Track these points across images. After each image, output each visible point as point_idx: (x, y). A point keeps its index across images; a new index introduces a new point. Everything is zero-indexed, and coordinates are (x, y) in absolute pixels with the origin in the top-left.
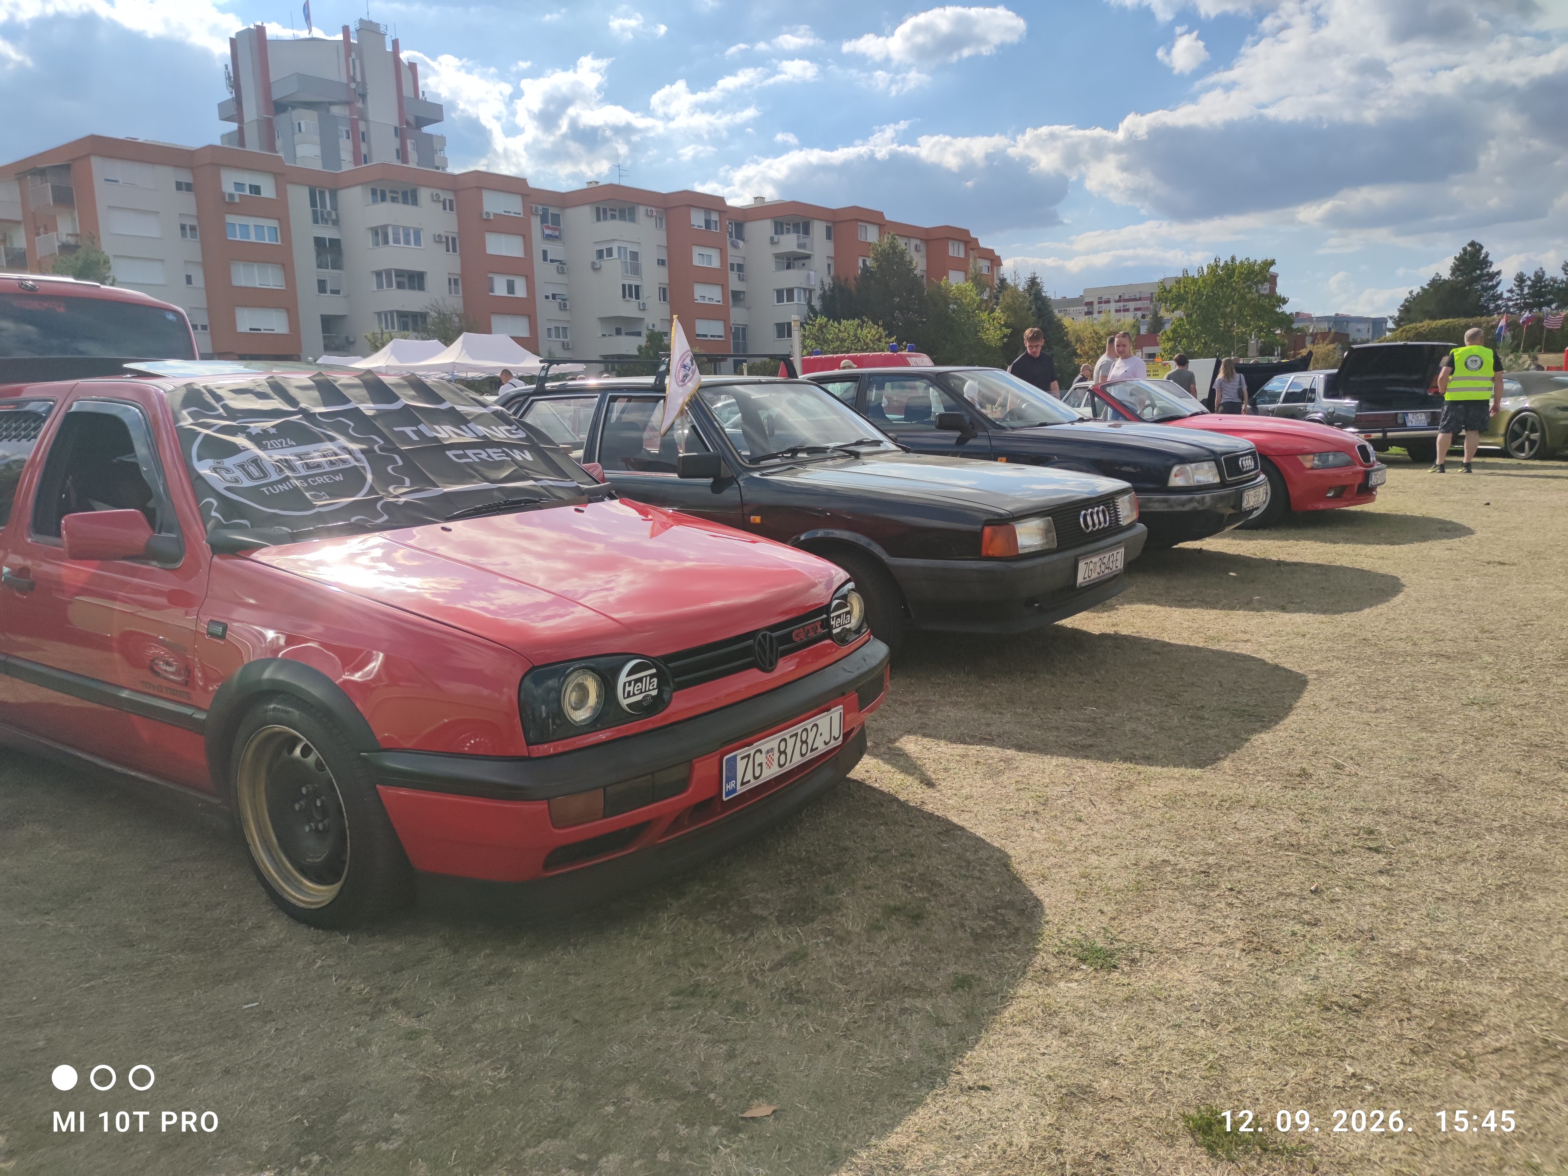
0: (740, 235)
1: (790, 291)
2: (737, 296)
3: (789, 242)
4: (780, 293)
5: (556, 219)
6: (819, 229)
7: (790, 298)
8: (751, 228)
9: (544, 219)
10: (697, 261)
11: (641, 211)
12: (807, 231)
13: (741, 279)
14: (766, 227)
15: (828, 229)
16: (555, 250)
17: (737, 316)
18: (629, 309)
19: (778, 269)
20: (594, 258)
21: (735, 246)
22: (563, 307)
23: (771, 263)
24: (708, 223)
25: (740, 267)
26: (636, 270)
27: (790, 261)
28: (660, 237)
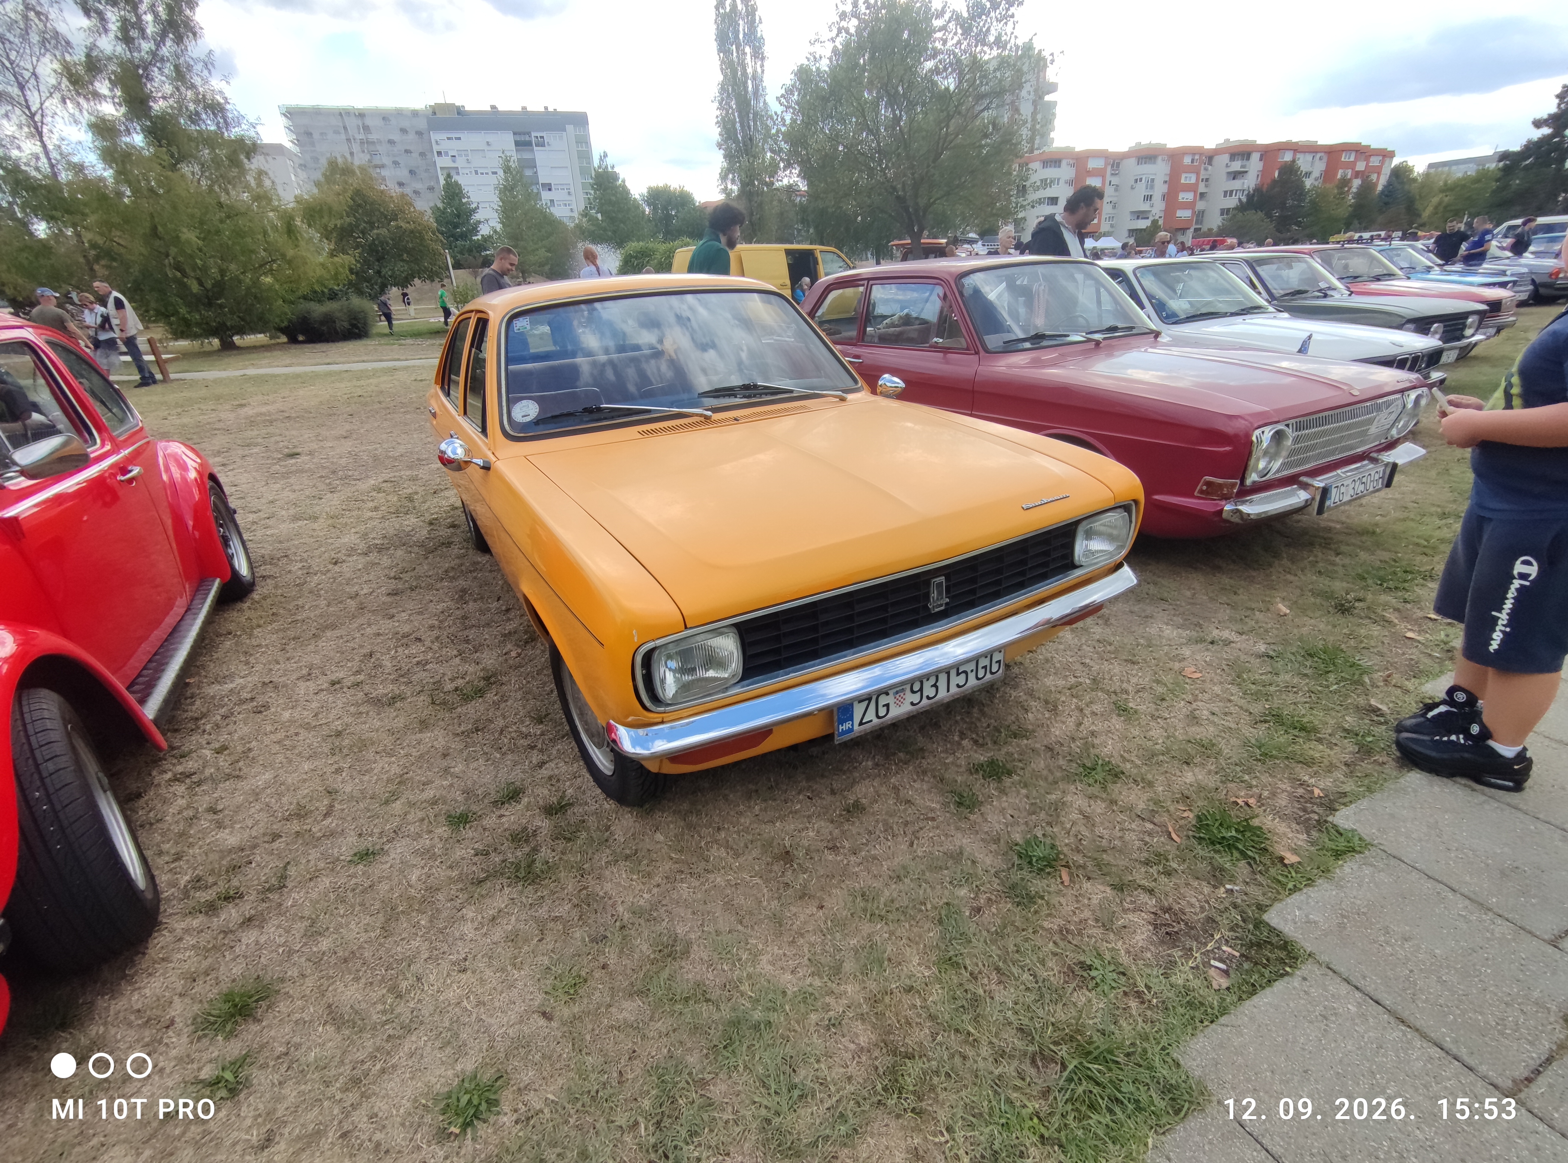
0: (1210, 163)
1: (1231, 192)
2: (1202, 195)
3: (1236, 166)
4: (1226, 192)
5: (1118, 165)
6: (1255, 157)
7: (1231, 195)
8: (1217, 159)
9: (1113, 166)
10: (1183, 181)
11: (1160, 158)
12: (1248, 159)
13: (1206, 186)
14: (1226, 158)
15: (1262, 156)
16: (1115, 180)
17: (1200, 205)
18: (1145, 207)
19: (1228, 179)
20: (1133, 183)
21: (1206, 169)
22: (1114, 207)
23: (1224, 176)
24: (1192, 161)
25: (1207, 180)
26: (1152, 187)
27: (1235, 175)
28: (1167, 169)
